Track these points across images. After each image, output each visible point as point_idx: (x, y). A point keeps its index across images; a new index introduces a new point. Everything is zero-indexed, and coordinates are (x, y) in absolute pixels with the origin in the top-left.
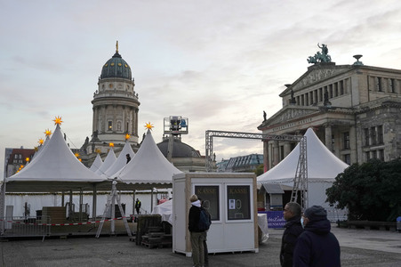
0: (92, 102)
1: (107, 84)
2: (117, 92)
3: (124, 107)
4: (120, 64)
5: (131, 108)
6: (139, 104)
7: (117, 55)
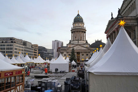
0: (71, 31)
1: (74, 24)
2: (77, 27)
3: (79, 31)
4: (78, 18)
5: (83, 32)
6: (86, 31)
7: (78, 15)
